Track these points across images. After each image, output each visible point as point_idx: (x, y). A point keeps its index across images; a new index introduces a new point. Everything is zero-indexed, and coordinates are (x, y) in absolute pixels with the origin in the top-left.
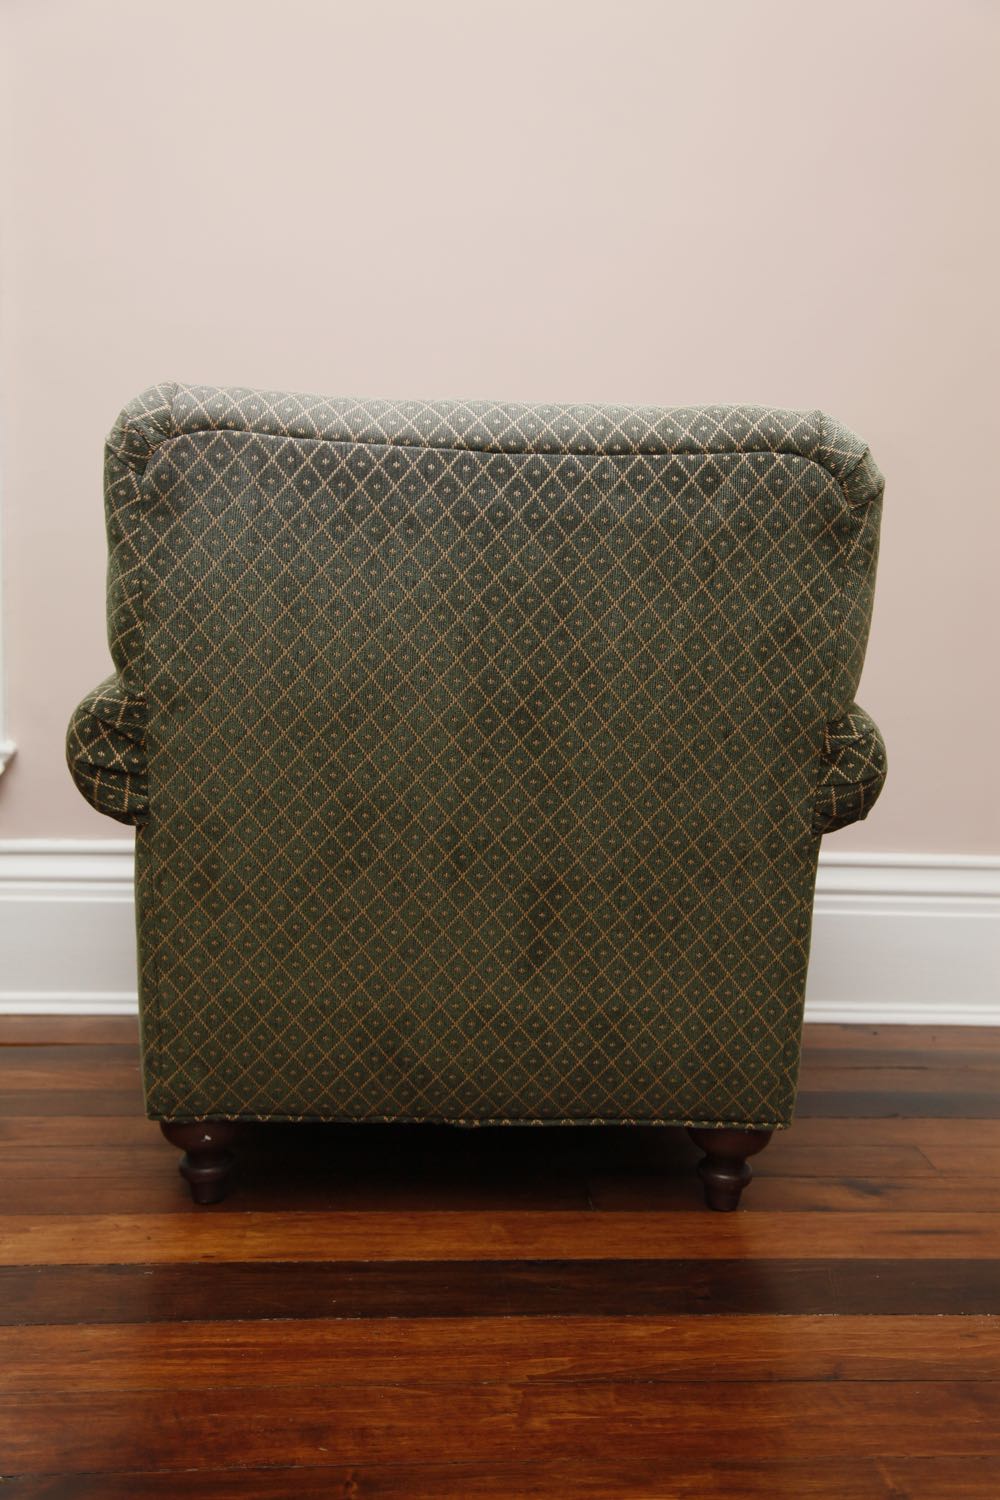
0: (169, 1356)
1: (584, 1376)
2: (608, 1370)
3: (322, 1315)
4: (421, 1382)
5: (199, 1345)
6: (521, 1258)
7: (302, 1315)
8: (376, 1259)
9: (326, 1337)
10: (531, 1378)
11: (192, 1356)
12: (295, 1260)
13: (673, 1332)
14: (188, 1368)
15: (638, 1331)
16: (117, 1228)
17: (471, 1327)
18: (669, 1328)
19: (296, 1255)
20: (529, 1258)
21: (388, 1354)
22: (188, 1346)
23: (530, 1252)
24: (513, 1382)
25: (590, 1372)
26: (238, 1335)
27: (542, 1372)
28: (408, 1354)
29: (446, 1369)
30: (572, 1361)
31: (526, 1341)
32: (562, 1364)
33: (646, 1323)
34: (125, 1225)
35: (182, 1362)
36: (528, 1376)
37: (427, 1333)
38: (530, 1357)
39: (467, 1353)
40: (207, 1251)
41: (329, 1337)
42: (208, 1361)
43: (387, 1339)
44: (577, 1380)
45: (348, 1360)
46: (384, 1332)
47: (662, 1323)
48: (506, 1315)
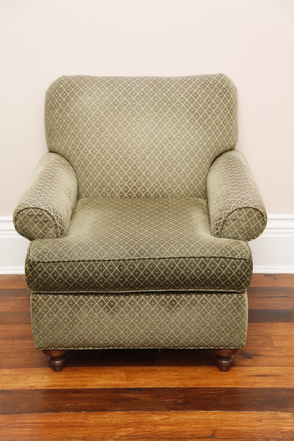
0: (15, 427)
1: (136, 436)
2: (144, 434)
3: (63, 411)
4: (88, 438)
5: (25, 423)
6: (128, 387)
7: (56, 411)
8: (83, 388)
9: (62, 420)
10: (120, 436)
11: (21, 427)
12: (58, 388)
13: (168, 418)
14: (20, 432)
15: (156, 418)
16: (5, 375)
17: (106, 416)
18: (167, 416)
19: (58, 386)
20: (130, 387)
21: (80, 427)
22: (21, 423)
23: (131, 384)
24: (114, 438)
25: (138, 434)
26: (36, 419)
27: (124, 434)
28: (85, 427)
29: (96, 433)
30: (134, 430)
31: (122, 422)
32: (131, 431)
33: (160, 414)
34: (7, 373)
35: (19, 430)
36: (119, 436)
37: (94, 418)
38: (122, 428)
39: (103, 426)
40: (32, 384)
41: (64, 420)
42: (26, 429)
43: (81, 421)
44: (134, 437)
45: (67, 429)
46: (79, 418)
47: (165, 415)
48: (118, 411)
